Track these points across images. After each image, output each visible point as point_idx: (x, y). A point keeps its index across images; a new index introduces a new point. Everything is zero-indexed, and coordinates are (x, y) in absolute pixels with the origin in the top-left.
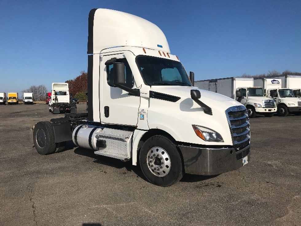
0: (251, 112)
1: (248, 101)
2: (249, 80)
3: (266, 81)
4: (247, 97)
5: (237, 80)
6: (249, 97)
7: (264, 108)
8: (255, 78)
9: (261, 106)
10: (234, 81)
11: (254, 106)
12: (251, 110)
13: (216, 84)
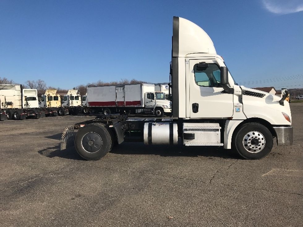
0: (160, 113)
1: (157, 104)
2: (150, 86)
3: (162, 87)
4: (155, 100)
5: (145, 86)
6: (156, 100)
7: (170, 109)
8: (155, 85)
9: (168, 107)
10: (143, 86)
11: (163, 107)
12: (159, 111)
13: (123, 89)
